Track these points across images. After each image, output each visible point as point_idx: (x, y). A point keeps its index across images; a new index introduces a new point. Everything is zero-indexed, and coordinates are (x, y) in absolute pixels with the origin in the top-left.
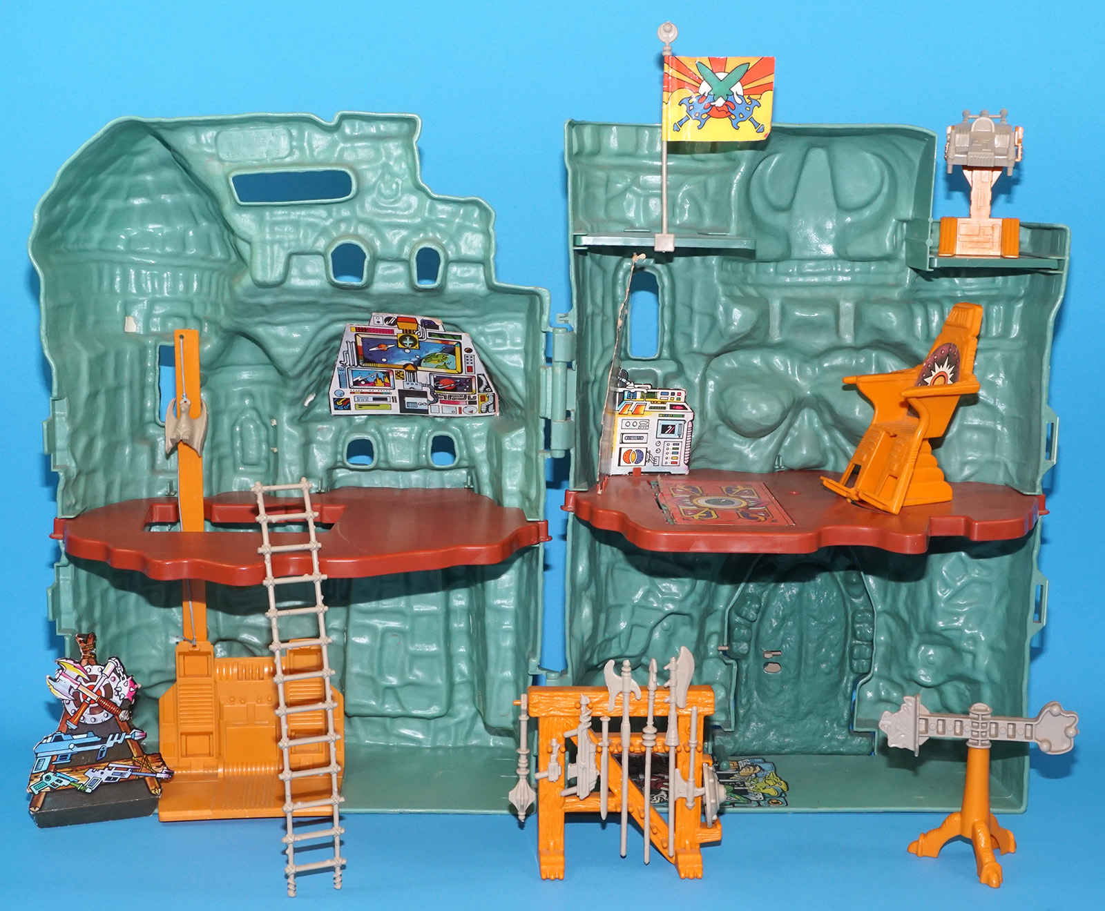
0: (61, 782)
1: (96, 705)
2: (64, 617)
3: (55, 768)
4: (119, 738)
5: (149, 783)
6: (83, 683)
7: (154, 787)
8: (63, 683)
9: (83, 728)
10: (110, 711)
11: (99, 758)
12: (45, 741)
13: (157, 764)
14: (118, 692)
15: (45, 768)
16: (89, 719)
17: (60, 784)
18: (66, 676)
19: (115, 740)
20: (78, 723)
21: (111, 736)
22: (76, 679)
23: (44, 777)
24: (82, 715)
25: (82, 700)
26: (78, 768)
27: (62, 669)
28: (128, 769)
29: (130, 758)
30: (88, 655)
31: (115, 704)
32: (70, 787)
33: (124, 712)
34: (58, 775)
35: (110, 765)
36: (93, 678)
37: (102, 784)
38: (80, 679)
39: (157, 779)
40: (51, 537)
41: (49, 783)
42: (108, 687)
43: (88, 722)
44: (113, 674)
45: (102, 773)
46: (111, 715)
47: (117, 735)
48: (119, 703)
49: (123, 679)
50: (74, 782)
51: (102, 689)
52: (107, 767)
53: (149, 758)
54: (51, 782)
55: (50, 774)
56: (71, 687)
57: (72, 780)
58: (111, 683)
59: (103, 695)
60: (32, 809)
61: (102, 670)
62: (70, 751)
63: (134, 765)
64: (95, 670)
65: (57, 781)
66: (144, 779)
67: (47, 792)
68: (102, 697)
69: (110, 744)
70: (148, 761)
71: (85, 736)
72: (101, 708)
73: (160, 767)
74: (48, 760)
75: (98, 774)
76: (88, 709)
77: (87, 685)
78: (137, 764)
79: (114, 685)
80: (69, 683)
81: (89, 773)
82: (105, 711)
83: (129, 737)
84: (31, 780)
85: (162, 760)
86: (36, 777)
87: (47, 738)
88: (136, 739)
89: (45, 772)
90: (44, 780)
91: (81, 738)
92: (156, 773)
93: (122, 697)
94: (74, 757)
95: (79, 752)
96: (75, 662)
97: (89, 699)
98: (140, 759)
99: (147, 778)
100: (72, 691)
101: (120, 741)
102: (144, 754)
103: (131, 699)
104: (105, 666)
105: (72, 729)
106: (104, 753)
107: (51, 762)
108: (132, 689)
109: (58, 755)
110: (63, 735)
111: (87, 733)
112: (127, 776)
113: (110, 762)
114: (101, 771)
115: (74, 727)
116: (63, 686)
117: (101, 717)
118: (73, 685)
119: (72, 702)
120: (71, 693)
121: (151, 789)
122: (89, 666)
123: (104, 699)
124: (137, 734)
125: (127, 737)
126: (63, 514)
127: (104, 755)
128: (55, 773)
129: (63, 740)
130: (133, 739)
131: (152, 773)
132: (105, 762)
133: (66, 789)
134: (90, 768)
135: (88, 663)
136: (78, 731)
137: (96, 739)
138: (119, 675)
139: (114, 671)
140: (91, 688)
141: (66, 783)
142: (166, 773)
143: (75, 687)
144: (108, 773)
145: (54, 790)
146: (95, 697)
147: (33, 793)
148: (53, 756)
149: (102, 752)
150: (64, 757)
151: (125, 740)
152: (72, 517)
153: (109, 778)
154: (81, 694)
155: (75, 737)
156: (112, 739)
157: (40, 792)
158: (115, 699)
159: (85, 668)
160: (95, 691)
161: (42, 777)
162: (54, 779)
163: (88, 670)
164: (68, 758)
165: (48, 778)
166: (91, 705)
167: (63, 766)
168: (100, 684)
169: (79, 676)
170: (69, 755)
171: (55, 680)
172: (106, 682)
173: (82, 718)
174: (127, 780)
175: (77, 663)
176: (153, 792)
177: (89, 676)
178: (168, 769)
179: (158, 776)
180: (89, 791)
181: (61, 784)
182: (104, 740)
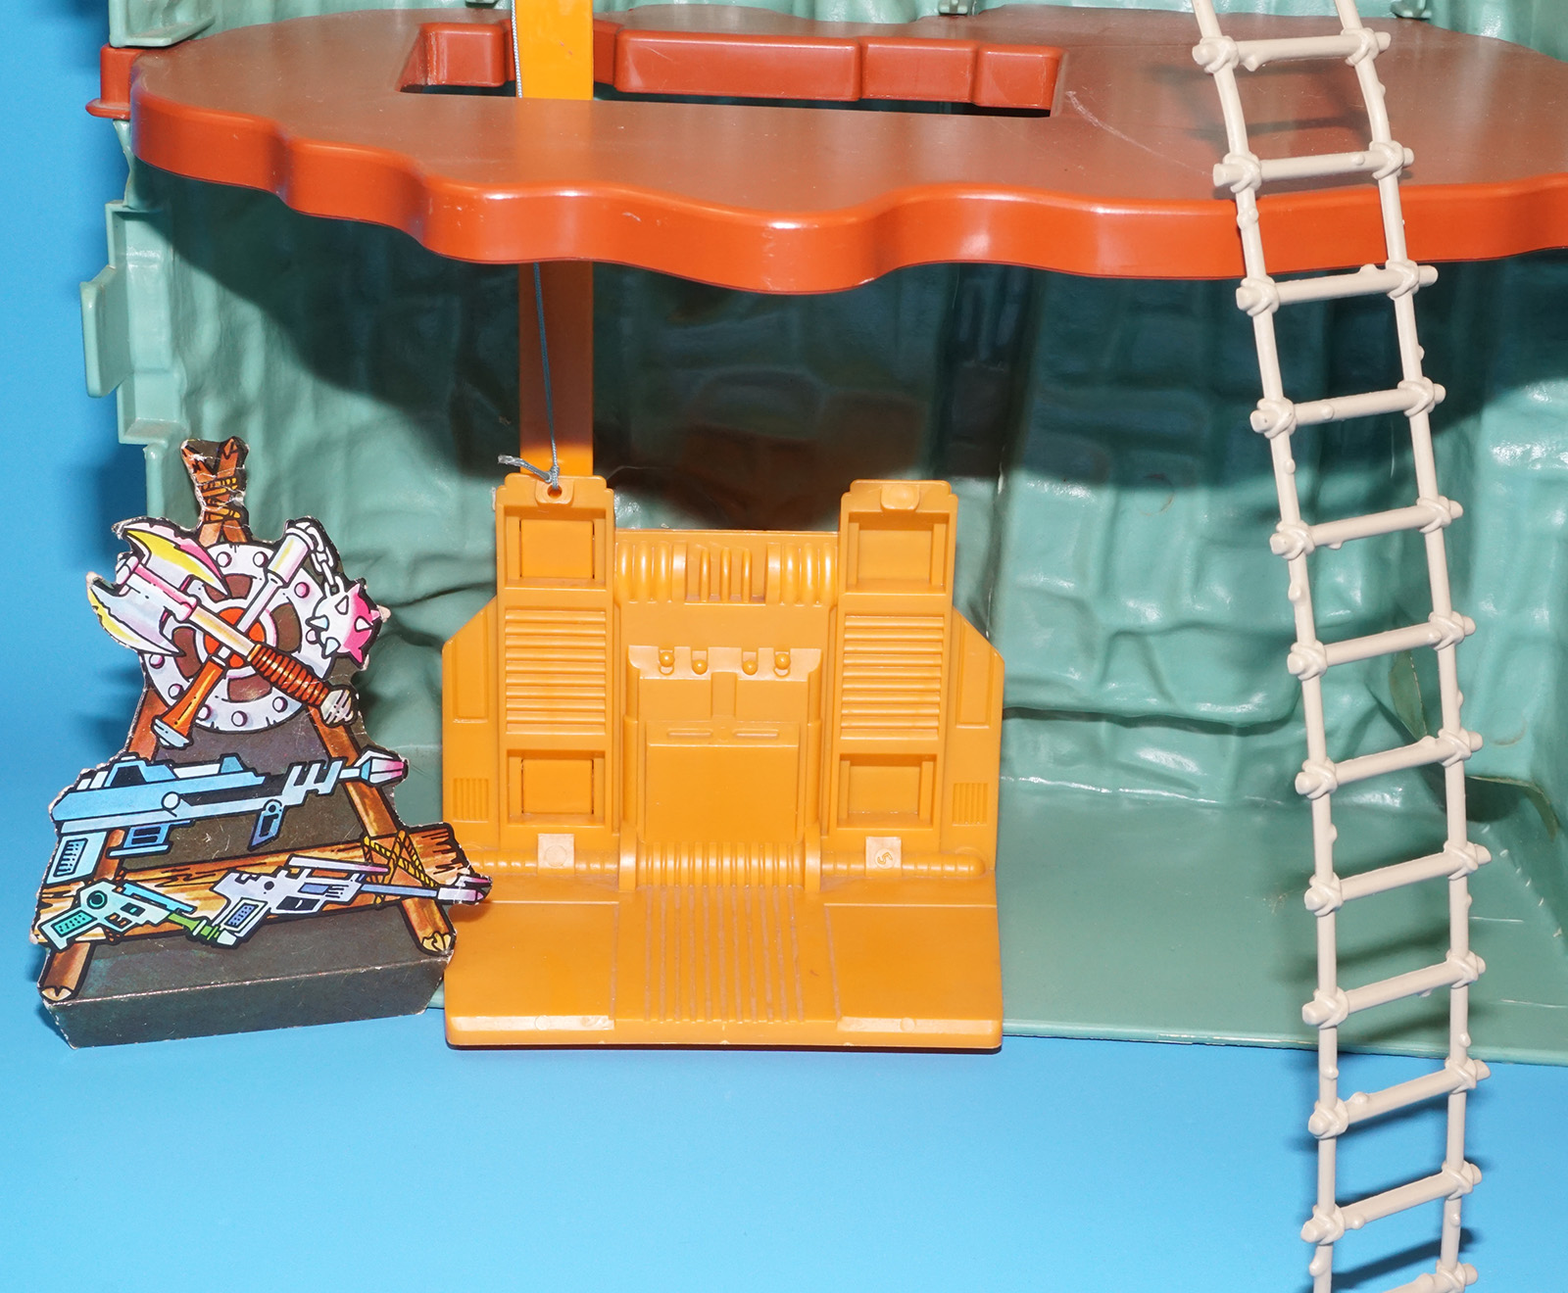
0: (140, 911)
1: (249, 671)
2: (142, 386)
3: (117, 866)
4: (321, 778)
5: (414, 917)
6: (207, 602)
7: (429, 931)
8: (140, 599)
9: (205, 743)
10: (293, 693)
11: (257, 839)
12: (84, 785)
13: (440, 858)
14: (318, 630)
15: (86, 867)
16: (224, 715)
17: (134, 919)
18: (152, 578)
19: (310, 783)
20: (192, 730)
21: (297, 770)
22: (184, 588)
23: (84, 895)
24: (202, 704)
25: (203, 656)
26: (193, 870)
27: (138, 553)
28: (350, 873)
29: (357, 841)
30: (221, 509)
31: (308, 671)
32: (167, 927)
33: (335, 694)
34: (130, 889)
35: (294, 862)
36: (235, 586)
37: (268, 921)
38: (195, 588)
39: (440, 904)
40: (90, 109)
41: (101, 914)
42: (285, 616)
43: (224, 724)
44: (303, 576)
45: (269, 886)
46: (294, 705)
47: (315, 768)
48: (321, 666)
49: (335, 590)
50: (179, 912)
51: (266, 620)
52: (287, 866)
53: (415, 839)
54: (107, 910)
55: (105, 888)
56: (168, 613)
57: (172, 906)
58: (297, 603)
59: (271, 641)
60: (50, 993)
61: (267, 561)
62: (166, 816)
63: (369, 860)
64: (244, 559)
65: (127, 908)
66: (399, 904)
67: (94, 944)
68: (265, 647)
69: (292, 795)
70: (410, 849)
71: (214, 768)
72: (265, 680)
73: (447, 867)
74: (96, 842)
75: (255, 889)
76: (224, 683)
77: (217, 607)
78: (378, 859)
79: (304, 610)
80: (160, 600)
81: (229, 886)
82: (276, 692)
83: (354, 773)
84: (42, 905)
85: (454, 846)
86: (59, 896)
87: (91, 775)
88: (374, 779)
89: (89, 880)
90: (84, 906)
91: (202, 776)
92: (437, 887)
93: (331, 647)
94: (177, 836)
95: (194, 821)
96: (179, 533)
97: (224, 653)
98: (388, 843)
99: (408, 903)
100: (171, 624)
101: (325, 788)
102: (399, 826)
103: (358, 655)
104: (276, 547)
105: (172, 747)
106: (276, 823)
107: (106, 850)
108: (361, 624)
109: (126, 829)
110: (142, 765)
111: (220, 761)
112: (346, 896)
113: (293, 851)
114: (264, 879)
115: (179, 741)
116: (142, 609)
117: (265, 710)
118: (173, 606)
119: (170, 661)
120: (168, 631)
121: (420, 934)
122: (226, 547)
123: (276, 653)
124: (377, 765)
125: (347, 774)
126: (130, 30)
127: (273, 831)
128: (119, 883)
129: (142, 782)
130: (367, 782)
131: (425, 886)
132: (278, 852)
133: (156, 935)
134: (231, 870)
135: (224, 538)
136: (191, 755)
137: (249, 779)
138: (321, 580)
139: (306, 563)
140: (231, 619)
141: (154, 914)
142: (468, 886)
143: (181, 612)
144: (287, 887)
145: (117, 938)
146: (244, 647)
147: (50, 944)
148: (110, 831)
149: (268, 821)
150: (146, 834)
151: (341, 783)
152: (161, 42)
153: (289, 903)
154: (199, 637)
155: (181, 772)
156: (301, 780)
157: (71, 942)
158: (310, 654)
159: (213, 552)
160: (243, 626)
161: (77, 898)
162: (115, 903)
163: (222, 561)
164: (161, 837)
165: (97, 899)
166: (231, 673)
167: (143, 863)
168: (259, 605)
169: (191, 578)
170: (164, 830)
171: (115, 590)
172: (280, 599)
173: (203, 713)
174: (349, 909)
175: (184, 535)
176: (427, 944)
177: (223, 579)
178: (473, 874)
179: (444, 894)
180: (227, 939)
181: (141, 920)
182: (274, 784)
